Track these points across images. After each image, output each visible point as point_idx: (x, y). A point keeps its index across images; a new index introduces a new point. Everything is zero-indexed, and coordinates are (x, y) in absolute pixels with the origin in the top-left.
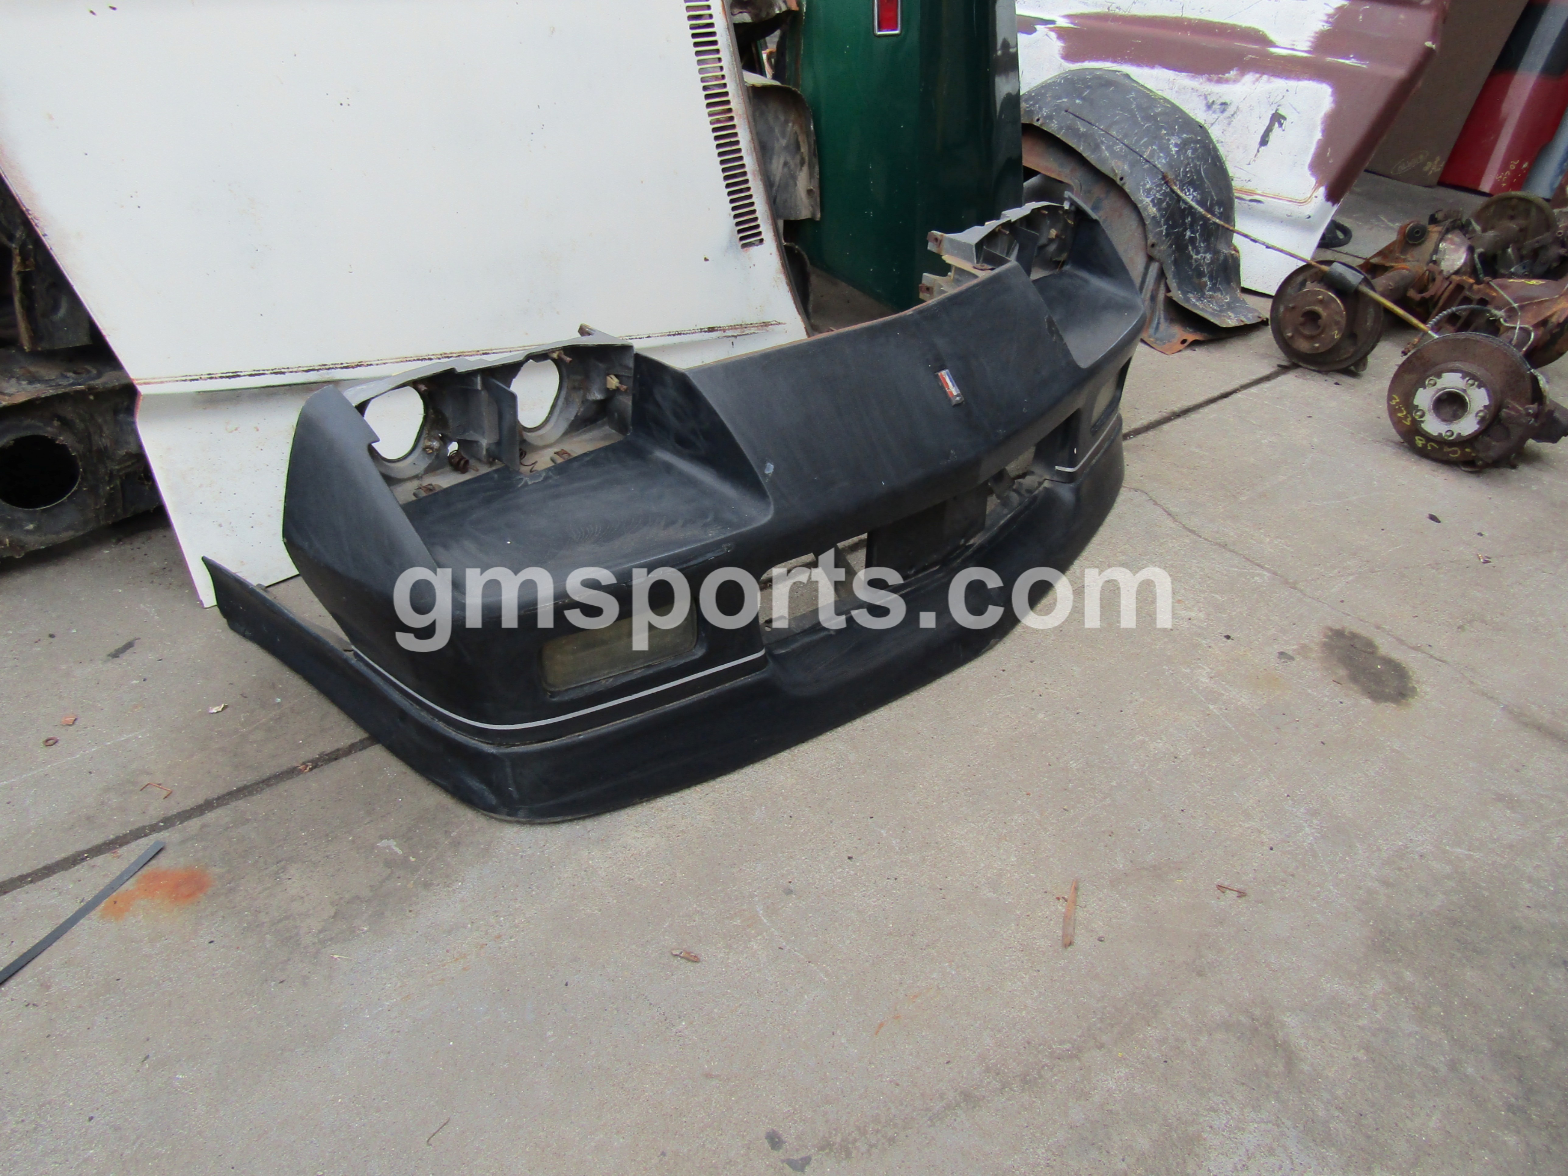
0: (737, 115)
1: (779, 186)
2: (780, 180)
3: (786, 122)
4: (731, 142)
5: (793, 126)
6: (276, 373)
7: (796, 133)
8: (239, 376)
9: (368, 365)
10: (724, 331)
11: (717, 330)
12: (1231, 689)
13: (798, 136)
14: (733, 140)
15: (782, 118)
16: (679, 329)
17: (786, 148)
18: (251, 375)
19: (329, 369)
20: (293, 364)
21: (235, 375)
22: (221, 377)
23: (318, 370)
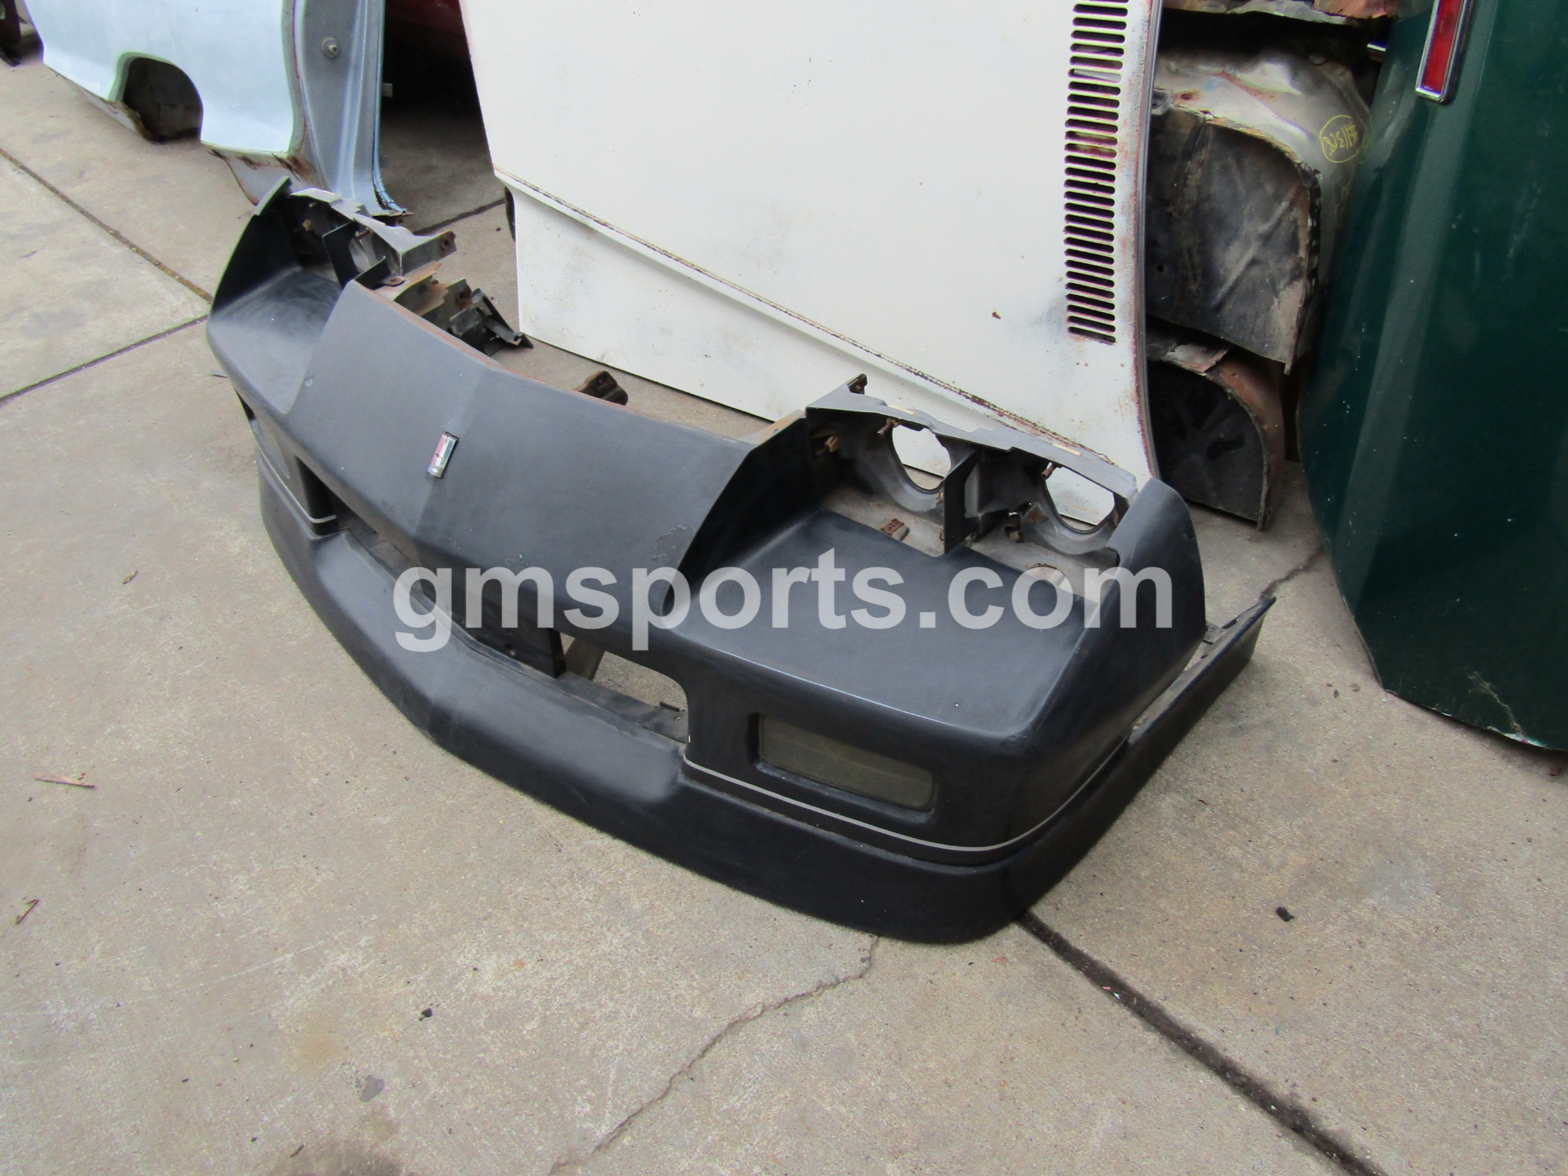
0: (1121, 151)
1: (1232, 289)
2: (1237, 282)
3: (1277, 198)
4: (1096, 184)
5: (1290, 209)
6: (558, 202)
7: (1295, 221)
8: (537, 191)
9: (611, 228)
10: (1001, 415)
11: (989, 407)
12: (317, 989)
13: (1297, 228)
14: (1101, 182)
15: (1270, 189)
16: (926, 372)
17: (1266, 239)
18: (545, 195)
19: (587, 216)
20: (568, 201)
21: (536, 190)
22: (530, 187)
23: (581, 213)
